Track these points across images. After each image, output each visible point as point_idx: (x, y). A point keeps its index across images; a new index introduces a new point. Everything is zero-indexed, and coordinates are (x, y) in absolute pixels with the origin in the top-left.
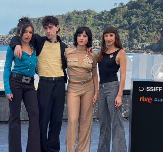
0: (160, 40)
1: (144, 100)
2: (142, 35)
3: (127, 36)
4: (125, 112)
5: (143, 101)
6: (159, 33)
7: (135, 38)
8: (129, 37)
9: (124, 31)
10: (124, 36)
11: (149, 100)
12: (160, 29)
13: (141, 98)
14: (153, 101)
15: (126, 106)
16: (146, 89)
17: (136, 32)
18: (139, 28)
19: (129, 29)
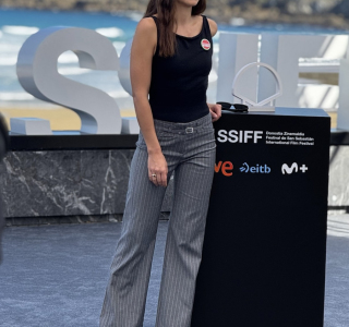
11: (224, 168)
16: (217, 135)
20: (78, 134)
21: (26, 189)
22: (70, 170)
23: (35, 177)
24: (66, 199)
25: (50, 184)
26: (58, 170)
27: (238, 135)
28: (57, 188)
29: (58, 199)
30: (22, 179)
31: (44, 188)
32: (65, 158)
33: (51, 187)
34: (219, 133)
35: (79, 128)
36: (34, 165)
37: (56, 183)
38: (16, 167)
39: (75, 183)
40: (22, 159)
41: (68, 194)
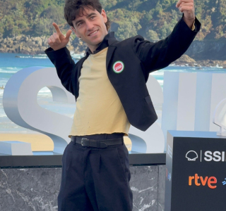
0: (209, 35)
1: (199, 181)
2: (169, 21)
3: (136, 25)
4: (147, 206)
5: (197, 184)
6: (208, 18)
7: (155, 29)
8: (140, 27)
9: (130, 13)
10: (129, 24)
11: (210, 182)
12: (210, 8)
13: (191, 178)
14: (219, 184)
15: (149, 192)
16: (204, 156)
17: (156, 15)
18: (164, 7)
19: (140, 9)
20: (52, 154)
21: (12, 199)
22: (46, 184)
23: (19, 190)
24: (43, 207)
25: (31, 196)
26: (37, 184)
27: (221, 156)
28: (36, 198)
29: (37, 207)
30: (9, 191)
31: (26, 199)
32: (42, 174)
33: (31, 197)
34: (206, 154)
35: (52, 150)
36: (18, 179)
37: (36, 195)
38: (4, 181)
39: (51, 194)
40: (9, 175)
41: (45, 203)
